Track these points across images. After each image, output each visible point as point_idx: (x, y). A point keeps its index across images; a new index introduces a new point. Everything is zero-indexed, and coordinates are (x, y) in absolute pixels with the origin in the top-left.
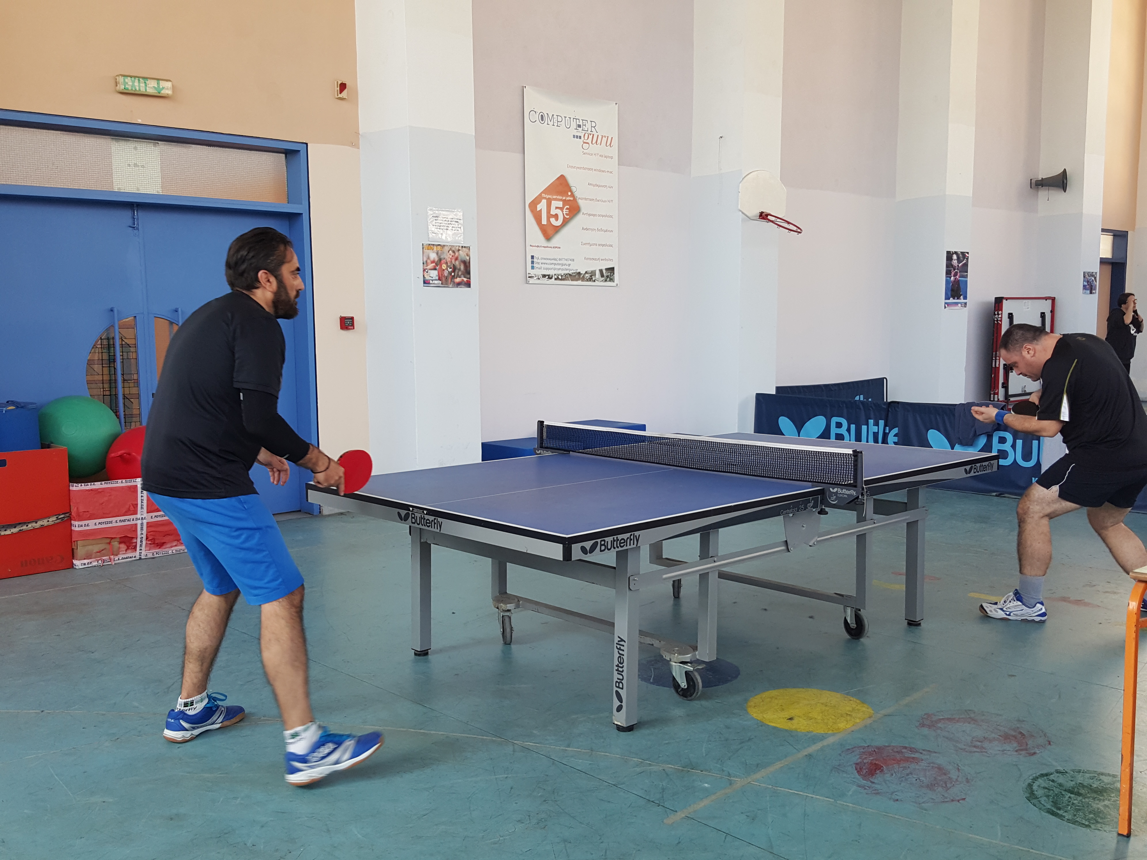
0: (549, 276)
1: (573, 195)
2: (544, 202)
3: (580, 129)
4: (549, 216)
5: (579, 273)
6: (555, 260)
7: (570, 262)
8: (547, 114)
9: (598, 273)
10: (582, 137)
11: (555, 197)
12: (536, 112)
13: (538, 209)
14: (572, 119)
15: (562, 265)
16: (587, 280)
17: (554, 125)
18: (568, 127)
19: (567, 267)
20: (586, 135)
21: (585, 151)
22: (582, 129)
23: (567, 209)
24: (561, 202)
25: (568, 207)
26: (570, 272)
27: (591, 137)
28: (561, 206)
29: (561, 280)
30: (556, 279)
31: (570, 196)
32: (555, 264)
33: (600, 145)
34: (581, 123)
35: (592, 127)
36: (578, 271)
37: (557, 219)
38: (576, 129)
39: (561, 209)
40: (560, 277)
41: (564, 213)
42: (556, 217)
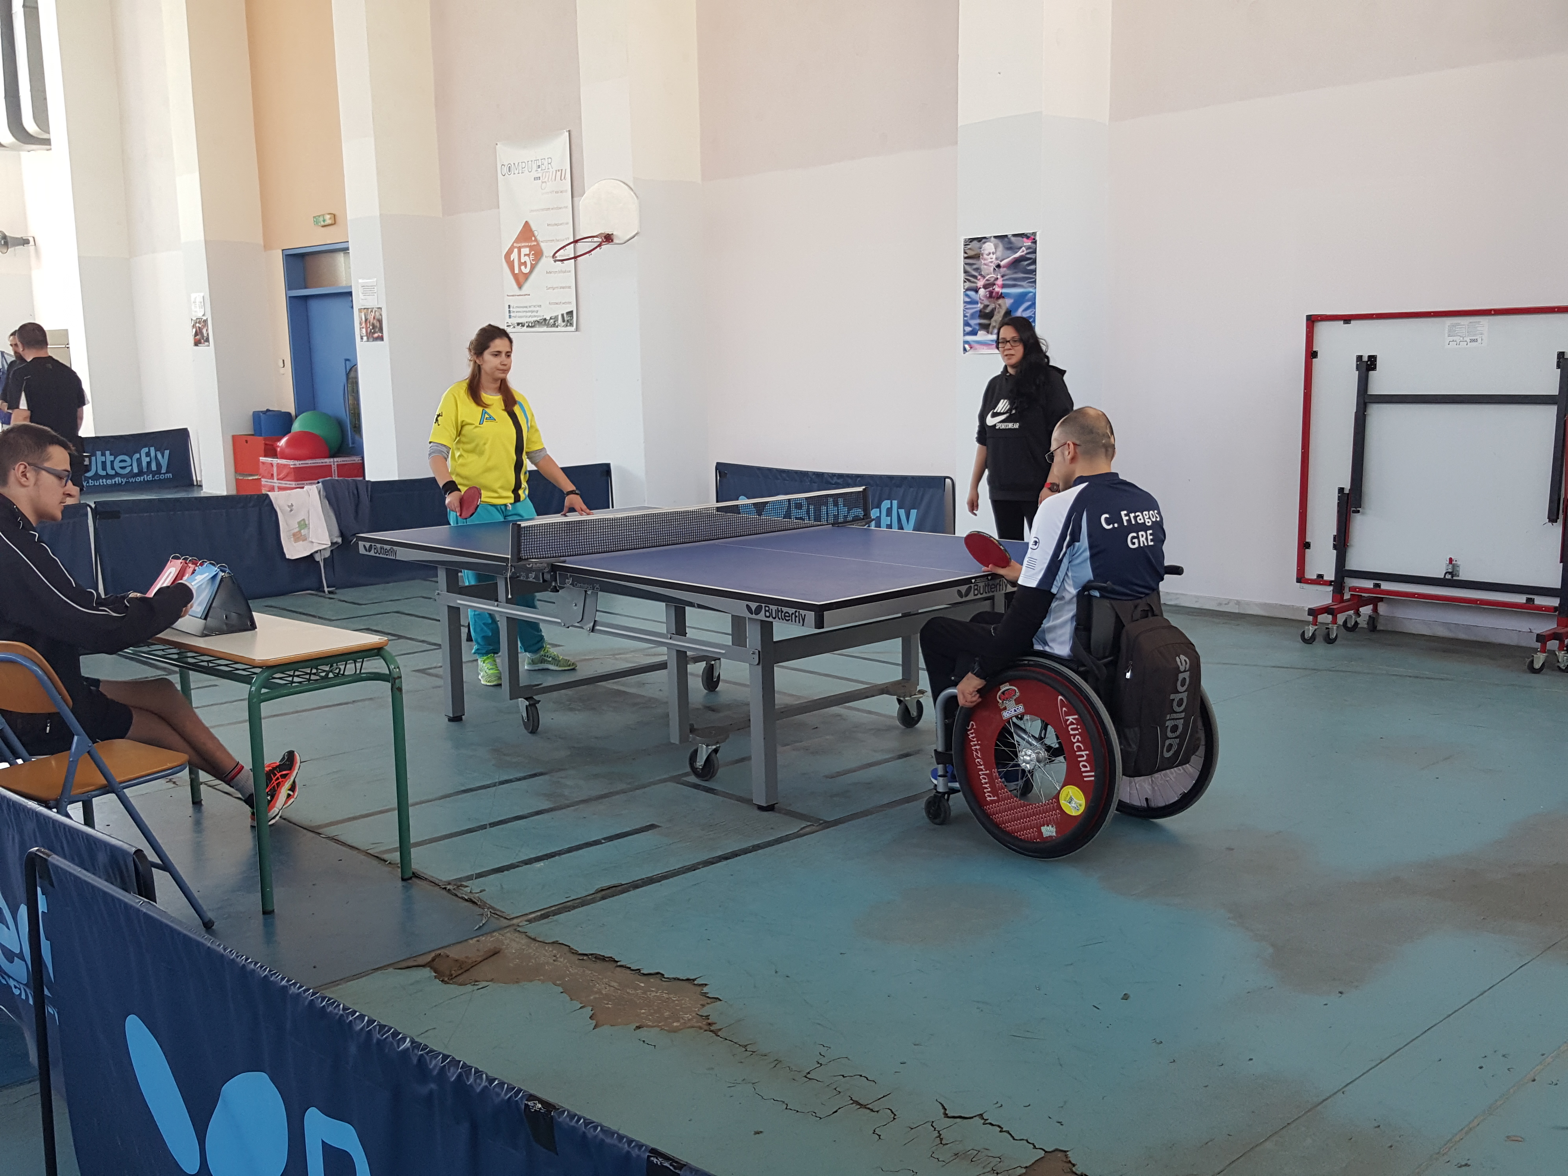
0: (522, 323)
1: (536, 238)
2: (516, 250)
3: (539, 170)
4: (521, 264)
5: (545, 320)
6: (526, 307)
7: (537, 309)
8: (514, 164)
9: (560, 318)
11: (523, 244)
12: (505, 166)
13: (512, 259)
14: (533, 163)
15: (532, 312)
16: (552, 326)
17: (519, 173)
19: (535, 314)
22: (541, 168)
23: (533, 254)
24: (528, 249)
25: (534, 251)
26: (538, 319)
28: (528, 253)
29: (532, 327)
30: (527, 327)
31: (534, 240)
32: (526, 312)
33: (555, 180)
34: (540, 164)
35: (548, 164)
36: (545, 317)
37: (526, 267)
38: (537, 170)
39: (528, 255)
40: (530, 325)
41: (531, 259)
42: (525, 264)
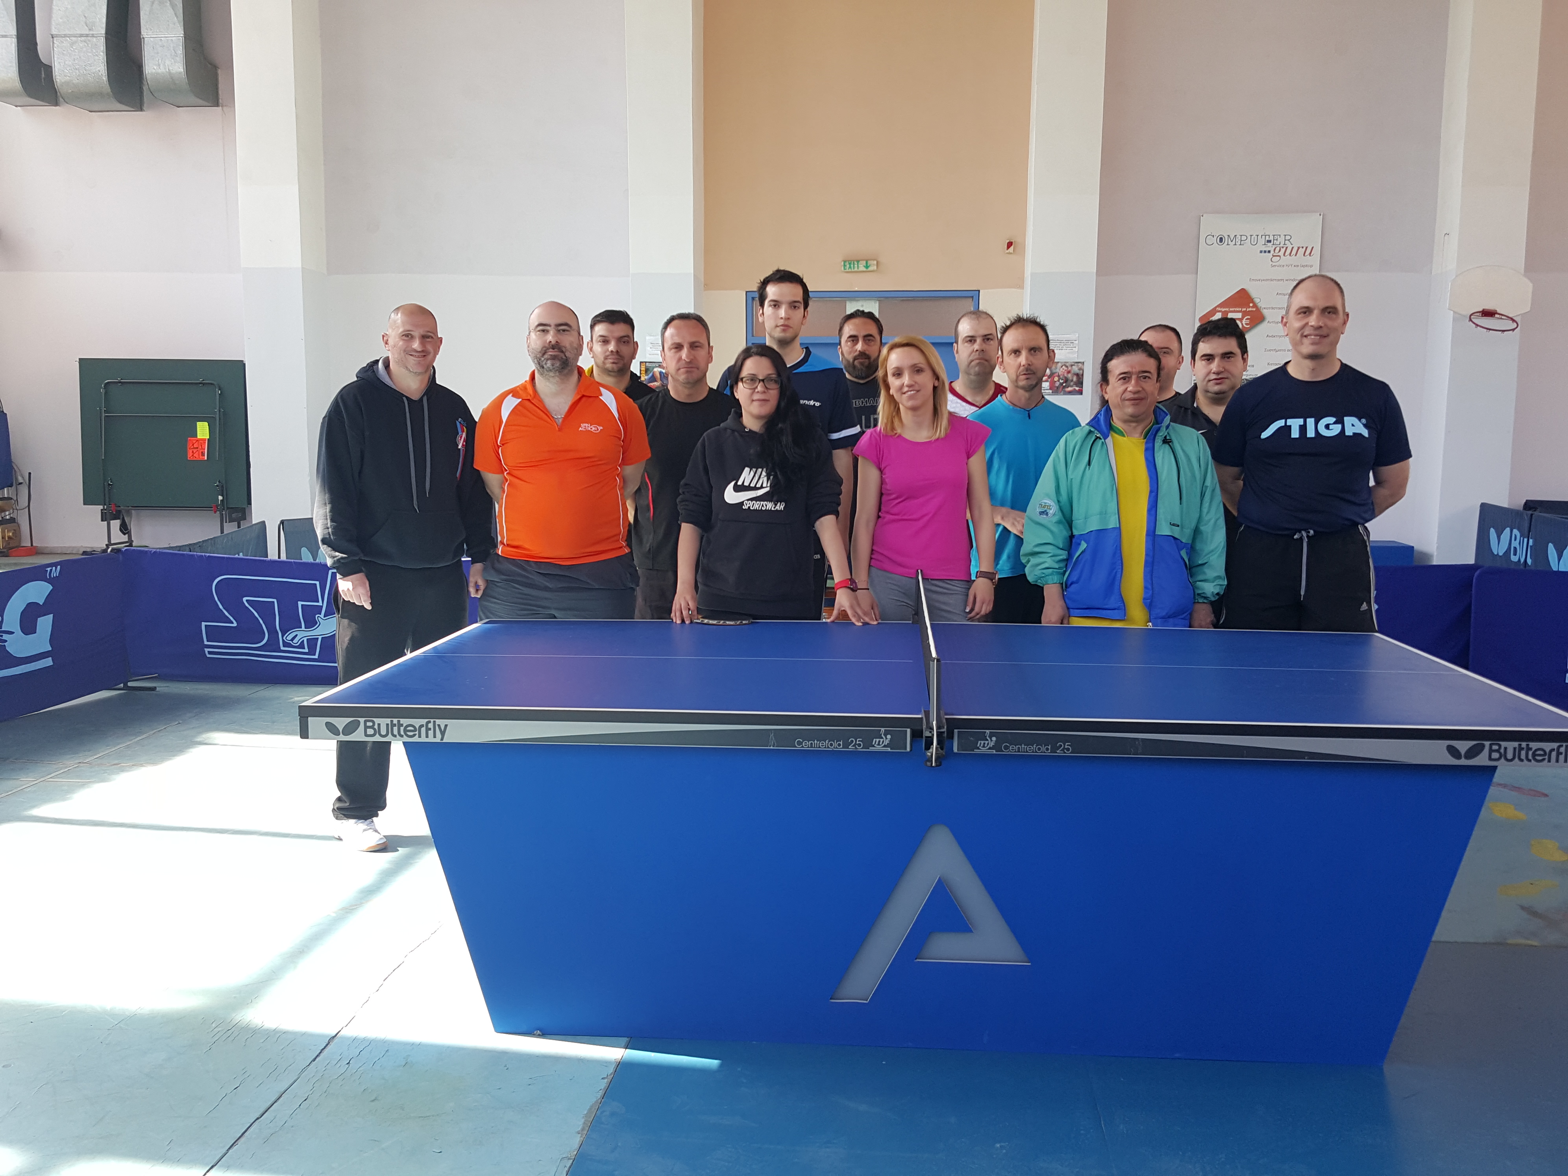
1: (1255, 306)
2: (1220, 314)
3: (1269, 244)
8: (1229, 236)
10: (1272, 252)
11: (1231, 309)
12: (1213, 236)
14: (1260, 237)
17: (1235, 244)
18: (1255, 243)
20: (1278, 249)
21: (1274, 264)
22: (1272, 243)
23: (1246, 319)
24: (1241, 314)
25: (1249, 317)
27: (1283, 250)
28: (1240, 317)
31: (1252, 307)
33: (1296, 255)
34: (1271, 238)
35: (1285, 240)
38: (1265, 244)
41: (1244, 323)
